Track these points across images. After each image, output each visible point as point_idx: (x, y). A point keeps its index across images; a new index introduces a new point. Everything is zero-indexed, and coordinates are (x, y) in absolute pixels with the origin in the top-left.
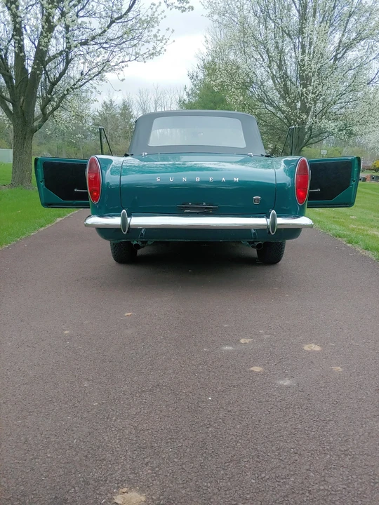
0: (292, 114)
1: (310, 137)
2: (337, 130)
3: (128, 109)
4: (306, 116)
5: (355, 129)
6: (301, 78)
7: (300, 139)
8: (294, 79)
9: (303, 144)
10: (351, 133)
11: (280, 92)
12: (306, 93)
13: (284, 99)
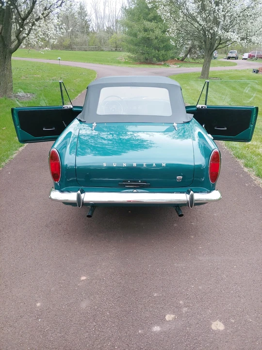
1: (220, 44)
3: (83, 9)
4: (217, 29)
5: (254, 39)
7: (212, 45)
12: (218, 11)
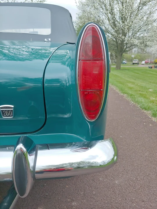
0: (117, 36)
1: (126, 48)
2: (139, 44)
4: (124, 37)
6: (122, 19)
7: (122, 49)
8: (119, 20)
9: (123, 51)
10: (146, 46)
11: (111, 26)
12: (124, 26)
13: (114, 29)
